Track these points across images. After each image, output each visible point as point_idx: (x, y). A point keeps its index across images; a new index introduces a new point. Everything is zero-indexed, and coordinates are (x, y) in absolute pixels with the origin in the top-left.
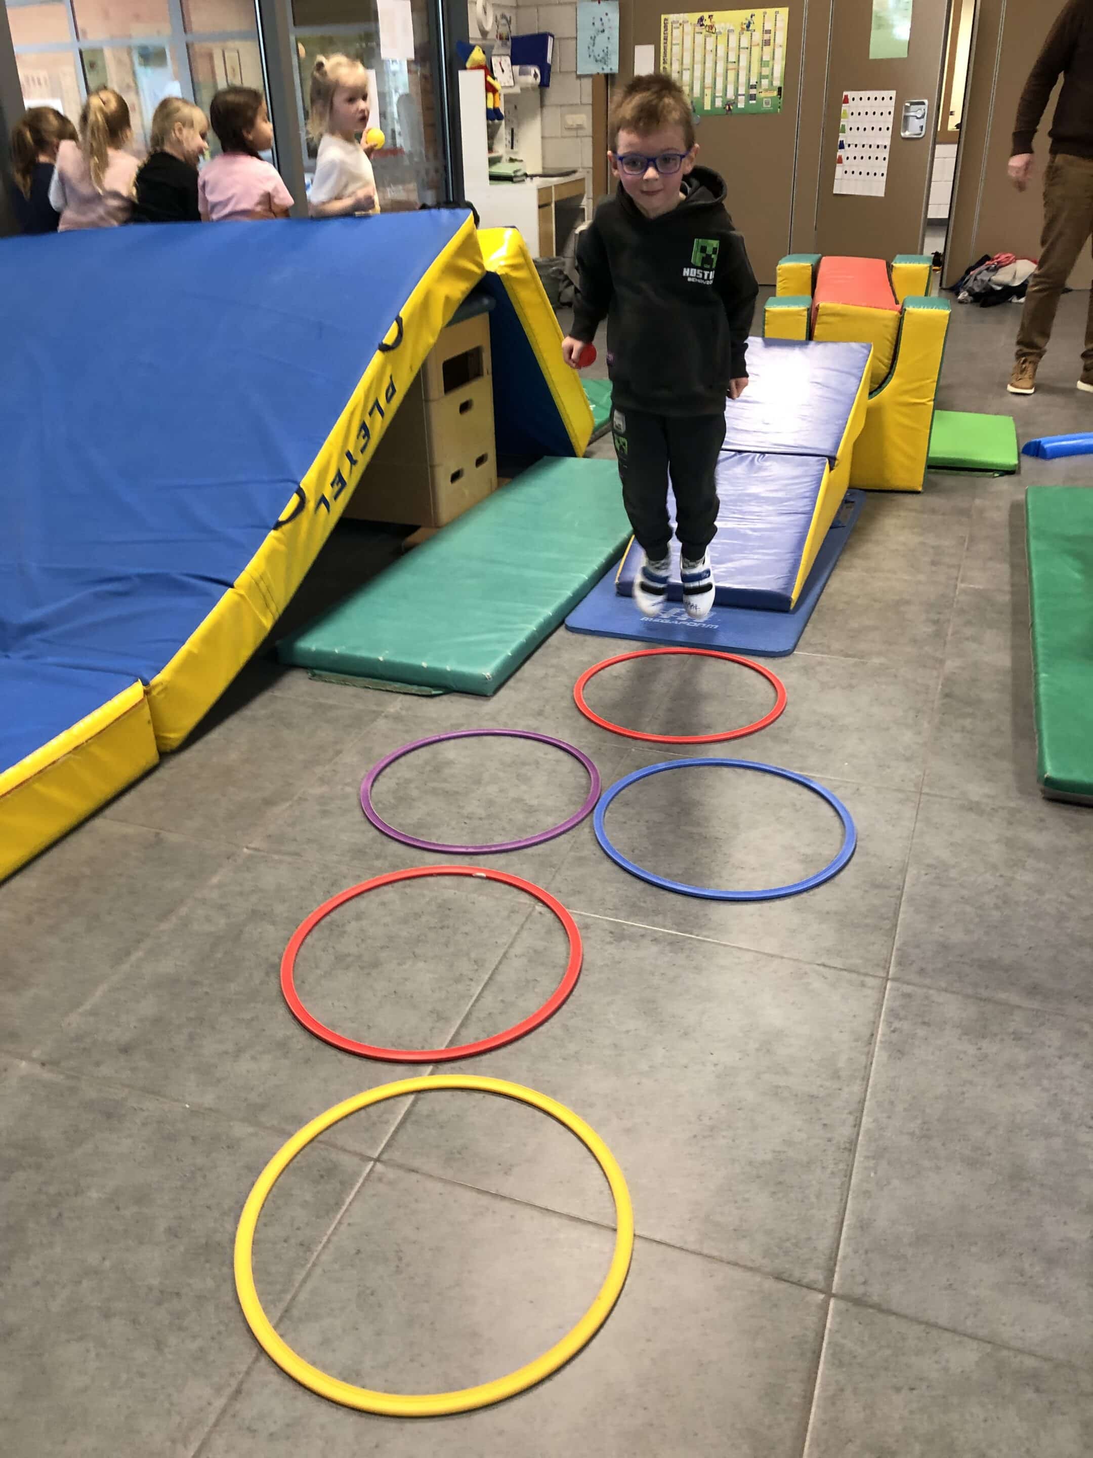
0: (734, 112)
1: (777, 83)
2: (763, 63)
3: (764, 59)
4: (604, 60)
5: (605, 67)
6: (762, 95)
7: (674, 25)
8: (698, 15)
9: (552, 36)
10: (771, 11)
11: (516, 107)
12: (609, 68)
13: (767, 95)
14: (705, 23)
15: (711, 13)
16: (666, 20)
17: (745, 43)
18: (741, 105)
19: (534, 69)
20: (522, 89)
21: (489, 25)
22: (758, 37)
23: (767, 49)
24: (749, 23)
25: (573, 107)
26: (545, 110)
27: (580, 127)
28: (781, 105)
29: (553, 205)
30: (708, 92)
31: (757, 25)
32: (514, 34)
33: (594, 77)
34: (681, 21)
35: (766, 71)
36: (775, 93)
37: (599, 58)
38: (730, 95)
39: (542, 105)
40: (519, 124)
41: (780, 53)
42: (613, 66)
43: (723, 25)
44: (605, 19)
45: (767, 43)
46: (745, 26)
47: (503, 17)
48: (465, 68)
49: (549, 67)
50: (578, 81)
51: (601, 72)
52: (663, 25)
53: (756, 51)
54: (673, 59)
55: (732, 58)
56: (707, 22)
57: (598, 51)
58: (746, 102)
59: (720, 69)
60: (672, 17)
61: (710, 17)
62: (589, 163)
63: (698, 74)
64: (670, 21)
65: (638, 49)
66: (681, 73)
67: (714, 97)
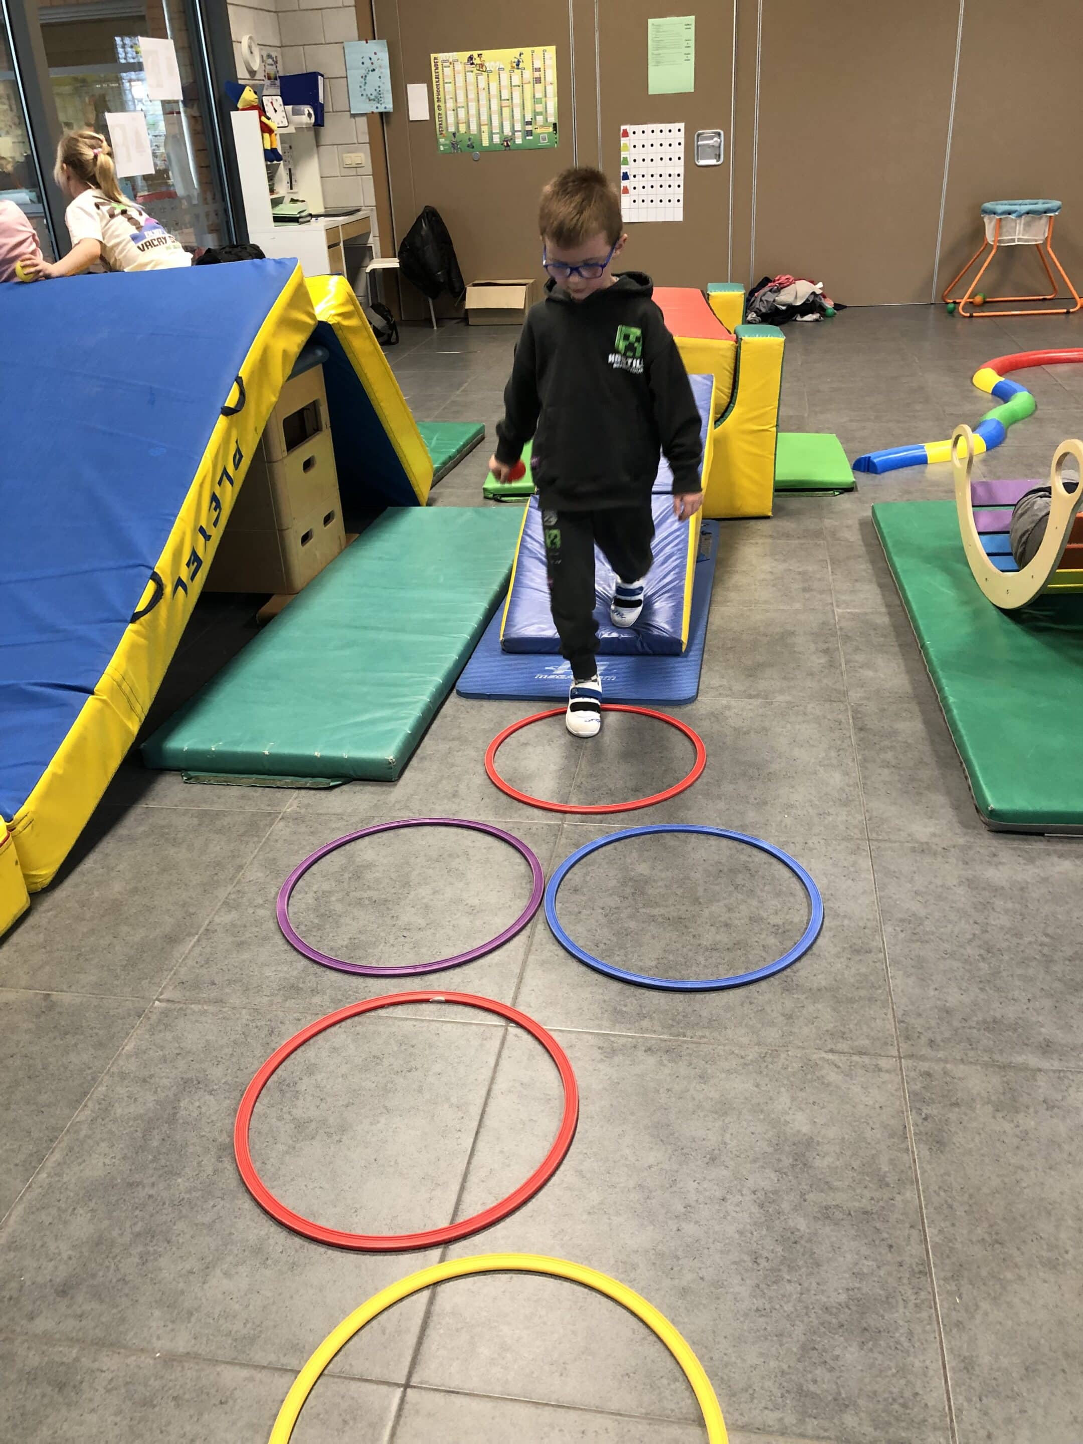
0: (512, 147)
1: (552, 119)
2: (536, 101)
3: (537, 96)
4: (378, 99)
5: (379, 105)
6: (539, 131)
7: (445, 64)
8: (469, 54)
9: (322, 76)
10: (539, 50)
11: (291, 147)
12: (383, 106)
13: (543, 131)
14: (475, 62)
15: (480, 52)
16: (435, 58)
17: (516, 80)
18: (519, 141)
19: (307, 109)
20: (296, 128)
21: (256, 65)
22: (528, 75)
23: (539, 87)
24: (519, 61)
25: (349, 146)
26: (322, 148)
27: (358, 166)
28: (557, 140)
29: (342, 244)
30: (485, 128)
31: (526, 63)
32: (281, 74)
33: (369, 116)
34: (451, 60)
35: (539, 108)
36: (551, 129)
37: (372, 97)
38: (507, 131)
39: (318, 146)
40: (295, 166)
41: (552, 90)
42: (387, 105)
43: (492, 63)
44: (374, 57)
45: (538, 80)
46: (514, 65)
47: (269, 56)
48: (237, 109)
49: (322, 106)
50: (353, 120)
51: (376, 111)
52: (433, 64)
53: (528, 88)
54: (447, 97)
55: (505, 95)
56: (477, 61)
57: (370, 90)
58: (524, 138)
59: (495, 106)
60: (442, 56)
61: (479, 55)
62: (372, 201)
63: (473, 111)
64: (440, 60)
65: (411, 88)
66: (456, 111)
67: (491, 134)
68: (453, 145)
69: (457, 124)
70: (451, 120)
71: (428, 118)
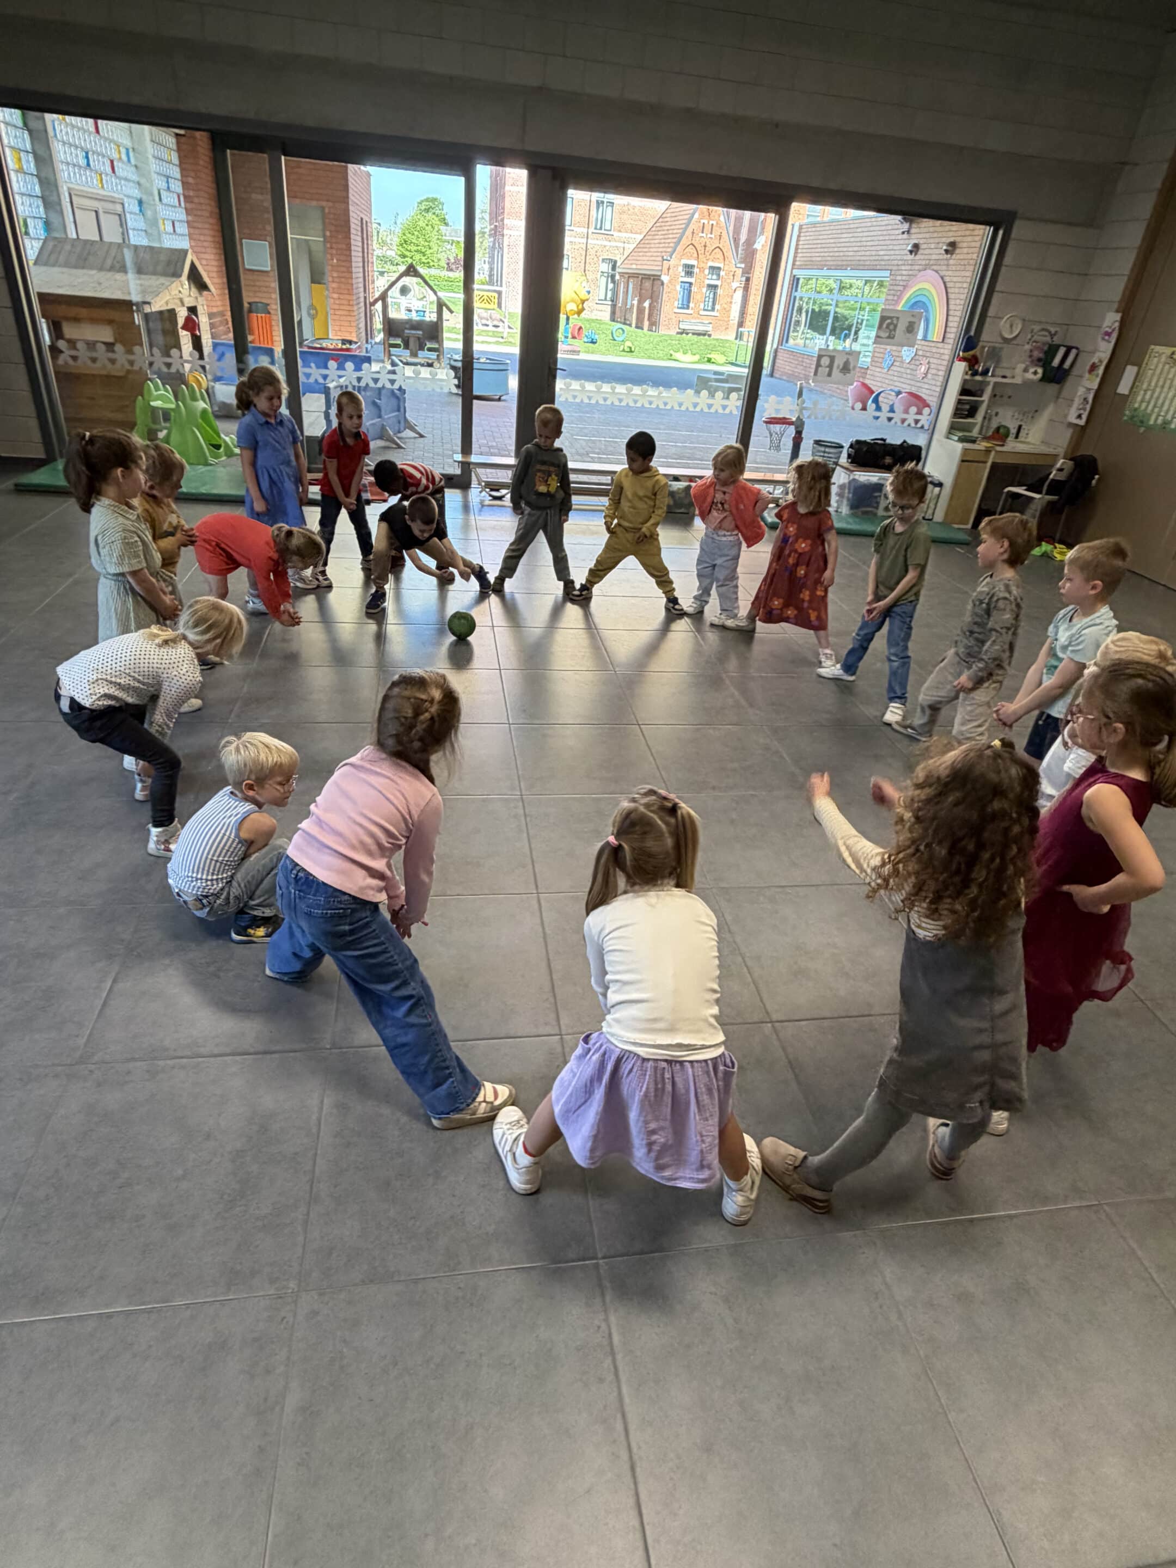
0: (1167, 429)
7: (1156, 355)
9: (1075, 349)
14: (1174, 357)
16: (1153, 349)
26: (1060, 400)
29: (989, 464)
30: (1157, 410)
34: (1160, 352)
39: (1058, 397)
52: (1149, 353)
54: (1146, 380)
60: (1158, 348)
63: (1156, 395)
64: (1155, 351)
65: (1129, 368)
66: (1146, 391)
67: (1159, 415)
68: (1132, 417)
69: (1142, 401)
70: (1139, 398)
71: (1126, 392)
